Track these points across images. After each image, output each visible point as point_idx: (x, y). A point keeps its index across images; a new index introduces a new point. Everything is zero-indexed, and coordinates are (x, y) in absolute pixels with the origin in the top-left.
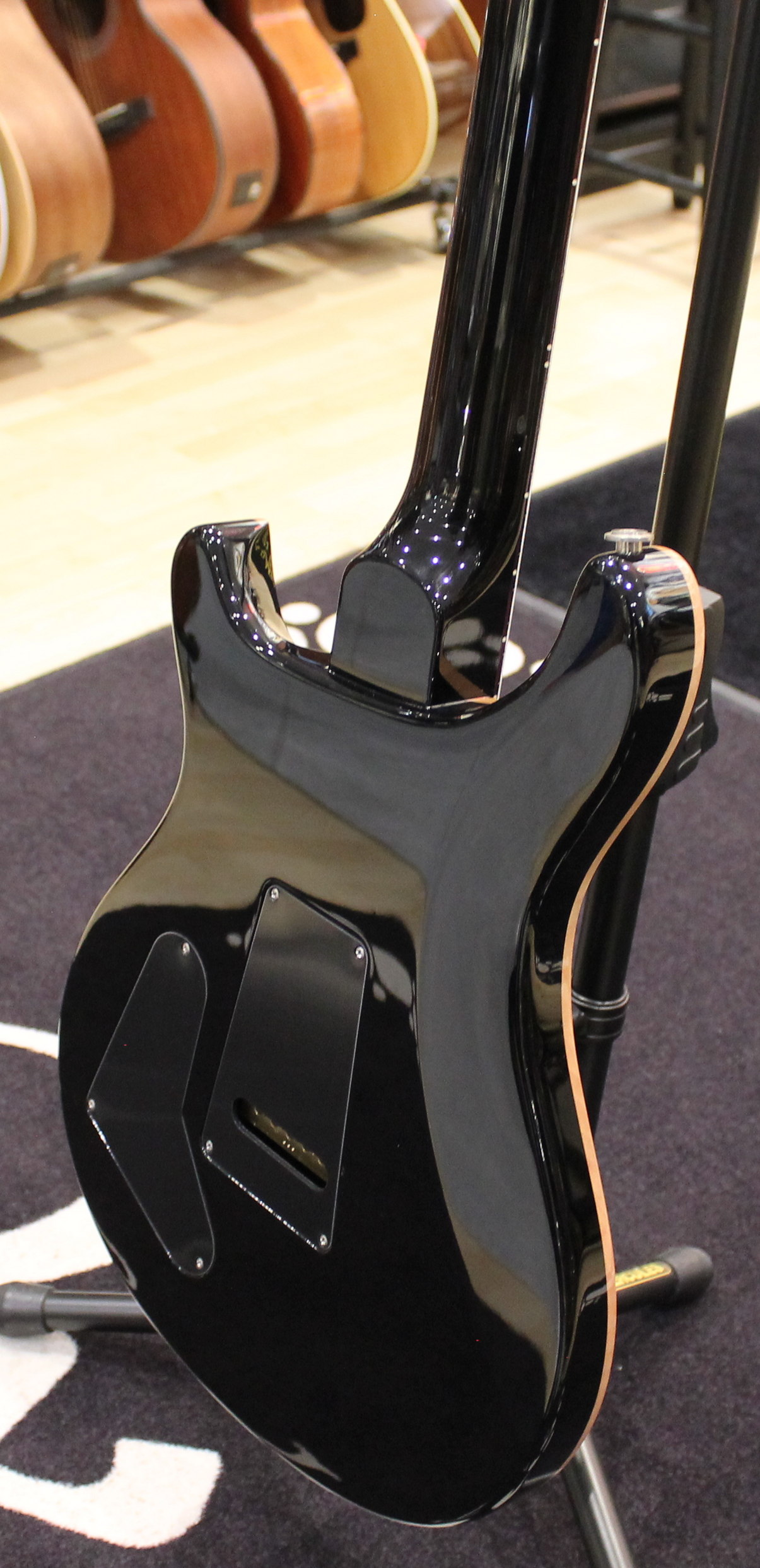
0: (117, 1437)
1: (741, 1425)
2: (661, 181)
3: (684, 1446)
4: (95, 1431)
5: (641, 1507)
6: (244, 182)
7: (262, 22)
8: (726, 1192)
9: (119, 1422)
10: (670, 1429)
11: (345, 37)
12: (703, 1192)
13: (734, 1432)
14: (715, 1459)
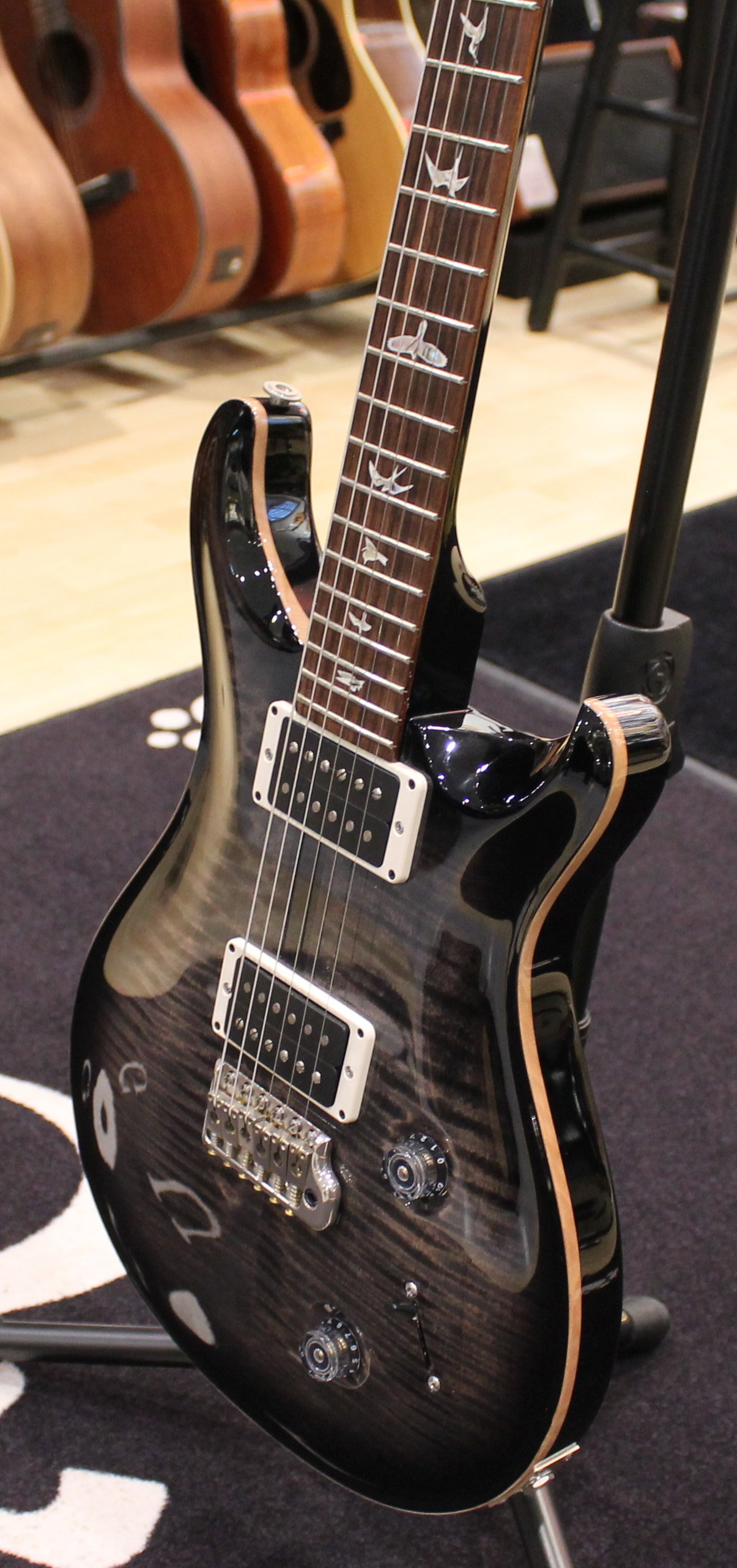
0: (63, 1466)
1: (694, 1472)
2: (645, 271)
3: (636, 1491)
4: (40, 1460)
5: (591, 1549)
6: (224, 257)
7: (248, 98)
8: (685, 1248)
9: (64, 1452)
10: (622, 1474)
11: (331, 117)
12: (662, 1247)
13: (687, 1479)
14: (666, 1504)
